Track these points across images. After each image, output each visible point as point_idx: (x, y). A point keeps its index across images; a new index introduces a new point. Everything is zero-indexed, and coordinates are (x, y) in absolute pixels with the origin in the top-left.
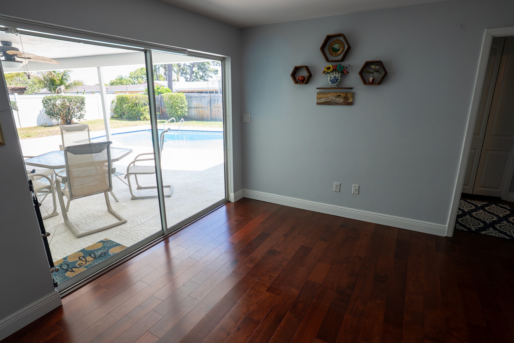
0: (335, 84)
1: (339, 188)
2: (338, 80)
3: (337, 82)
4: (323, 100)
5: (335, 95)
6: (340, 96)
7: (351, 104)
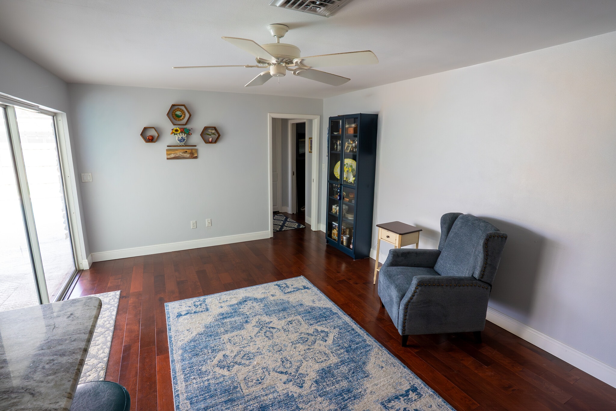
0: (183, 143)
1: (195, 225)
2: (185, 139)
3: (184, 141)
4: (172, 156)
5: (183, 151)
6: (186, 152)
7: (196, 157)
